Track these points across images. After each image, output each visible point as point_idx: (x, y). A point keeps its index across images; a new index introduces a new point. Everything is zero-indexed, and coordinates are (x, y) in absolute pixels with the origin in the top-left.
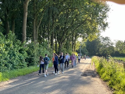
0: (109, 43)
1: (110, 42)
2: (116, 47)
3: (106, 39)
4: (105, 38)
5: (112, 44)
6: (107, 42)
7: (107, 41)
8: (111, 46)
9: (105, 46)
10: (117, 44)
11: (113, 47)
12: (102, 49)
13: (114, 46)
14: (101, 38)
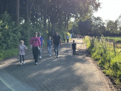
2: (107, 27)
4: (96, 18)
6: (99, 22)
10: (108, 24)
11: (105, 27)
12: (93, 29)
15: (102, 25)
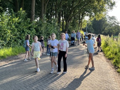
1: (116, 22)
3: (113, 18)
4: (111, 17)
5: (118, 24)
6: (113, 21)
9: (111, 25)
14: (108, 17)
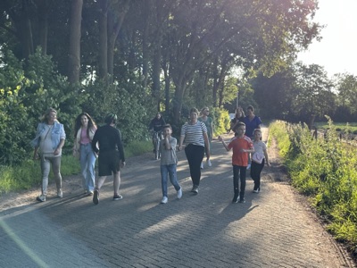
0: (321, 82)
1: (324, 80)
2: (341, 94)
4: (308, 67)
5: (328, 87)
6: (315, 79)
7: (314, 76)
8: (325, 92)
9: (308, 90)
10: (343, 85)
11: (332, 94)
12: (299, 100)
13: (335, 91)
14: (298, 68)
15: (326, 89)
